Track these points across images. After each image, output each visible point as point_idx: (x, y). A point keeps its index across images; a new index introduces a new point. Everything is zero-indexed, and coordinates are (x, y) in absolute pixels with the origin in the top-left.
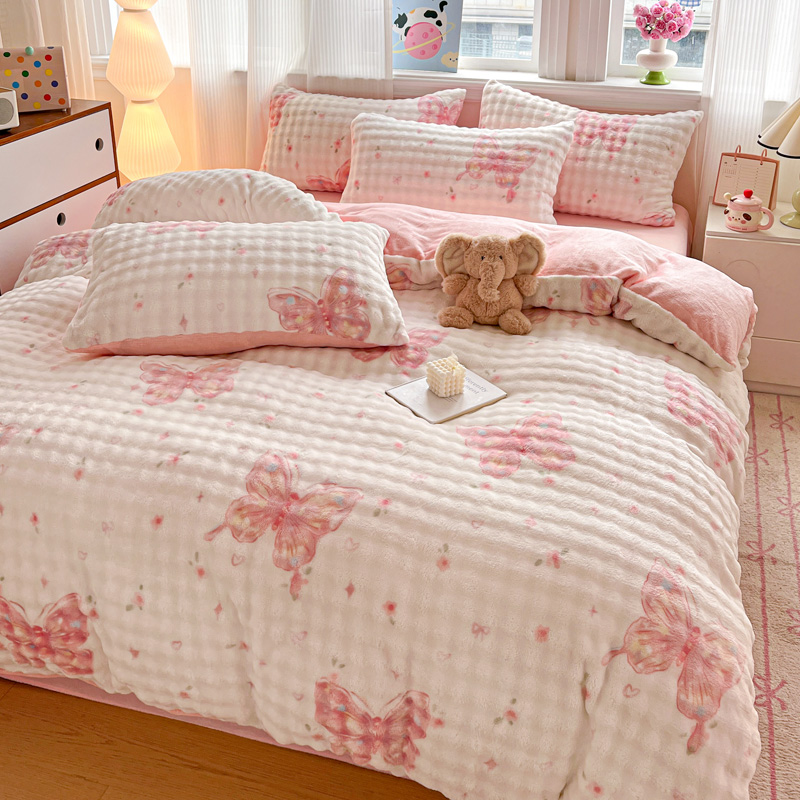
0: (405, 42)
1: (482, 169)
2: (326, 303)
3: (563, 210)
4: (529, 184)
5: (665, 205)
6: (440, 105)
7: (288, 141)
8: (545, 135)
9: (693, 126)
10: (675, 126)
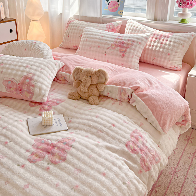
1: (116, 46)
2: (21, 84)
3: (142, 61)
4: (130, 52)
6: (113, 26)
8: (139, 37)
9: (192, 38)
10: (185, 37)
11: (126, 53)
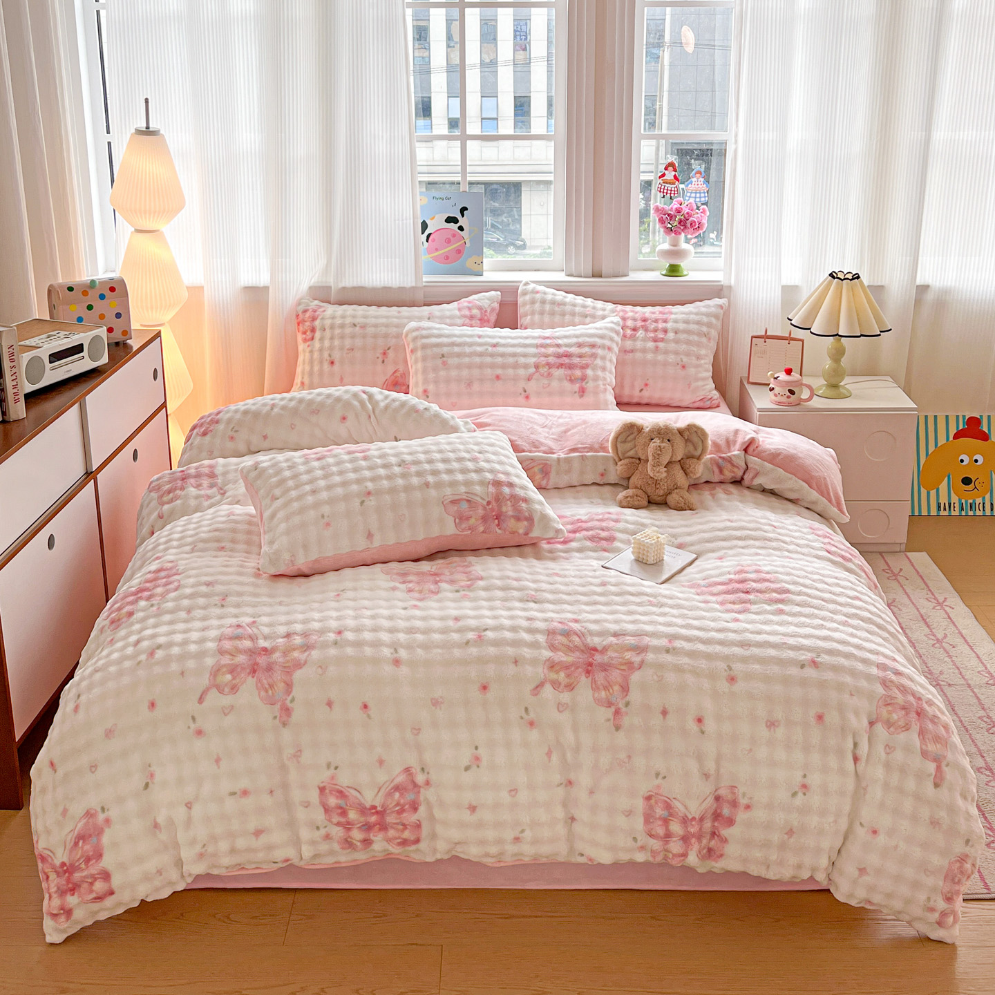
0: (427, 248)
1: (550, 368)
2: (494, 503)
3: (625, 400)
4: (596, 379)
5: (709, 389)
6: (480, 308)
7: (330, 356)
8: (600, 332)
9: (721, 312)
10: (707, 315)
11: (587, 383)
